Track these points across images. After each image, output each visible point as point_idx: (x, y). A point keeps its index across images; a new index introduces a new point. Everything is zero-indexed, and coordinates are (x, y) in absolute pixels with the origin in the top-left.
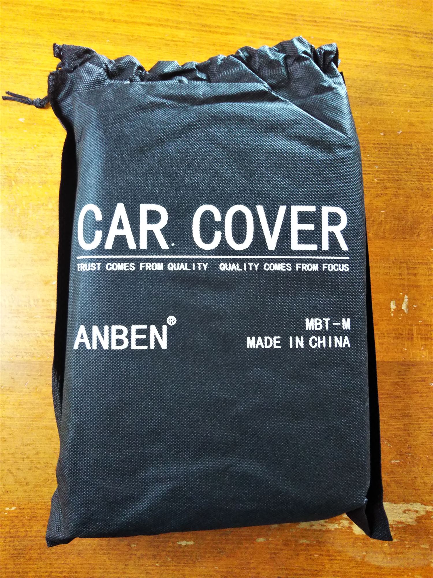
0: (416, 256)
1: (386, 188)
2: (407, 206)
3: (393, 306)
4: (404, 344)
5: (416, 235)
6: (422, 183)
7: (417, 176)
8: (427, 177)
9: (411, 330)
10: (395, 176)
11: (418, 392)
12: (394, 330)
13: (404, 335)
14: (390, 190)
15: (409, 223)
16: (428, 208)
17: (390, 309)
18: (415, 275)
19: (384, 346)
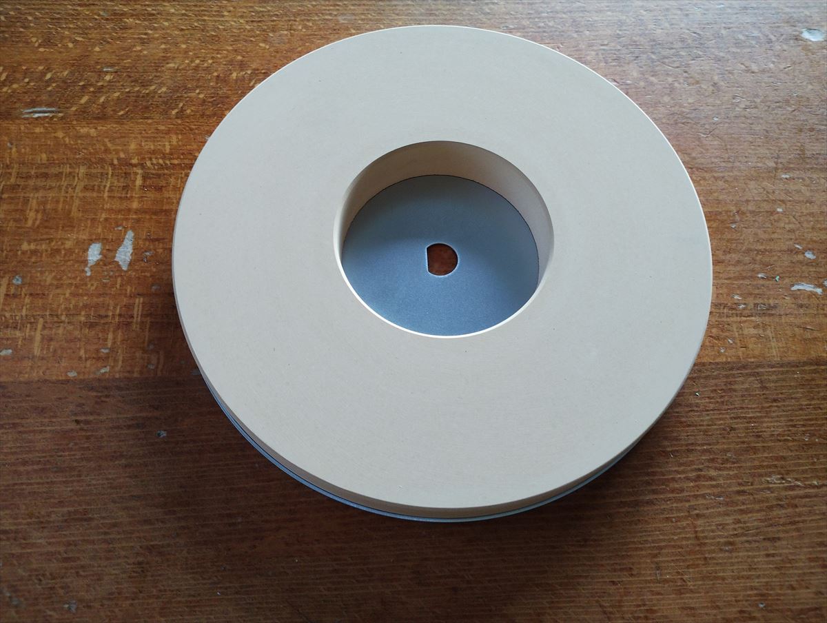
0: (168, 151)
1: (125, 28)
2: (166, 59)
3: (94, 253)
4: (106, 340)
5: (176, 111)
6: (206, 18)
7: (195, 6)
8: (215, 9)
9: (129, 307)
10: (149, 9)
11: (122, 456)
12: (85, 306)
13: (109, 320)
14: (130, 31)
15: (164, 89)
16: (210, 61)
17: (85, 262)
18: (159, 189)
19: (53, 345)
